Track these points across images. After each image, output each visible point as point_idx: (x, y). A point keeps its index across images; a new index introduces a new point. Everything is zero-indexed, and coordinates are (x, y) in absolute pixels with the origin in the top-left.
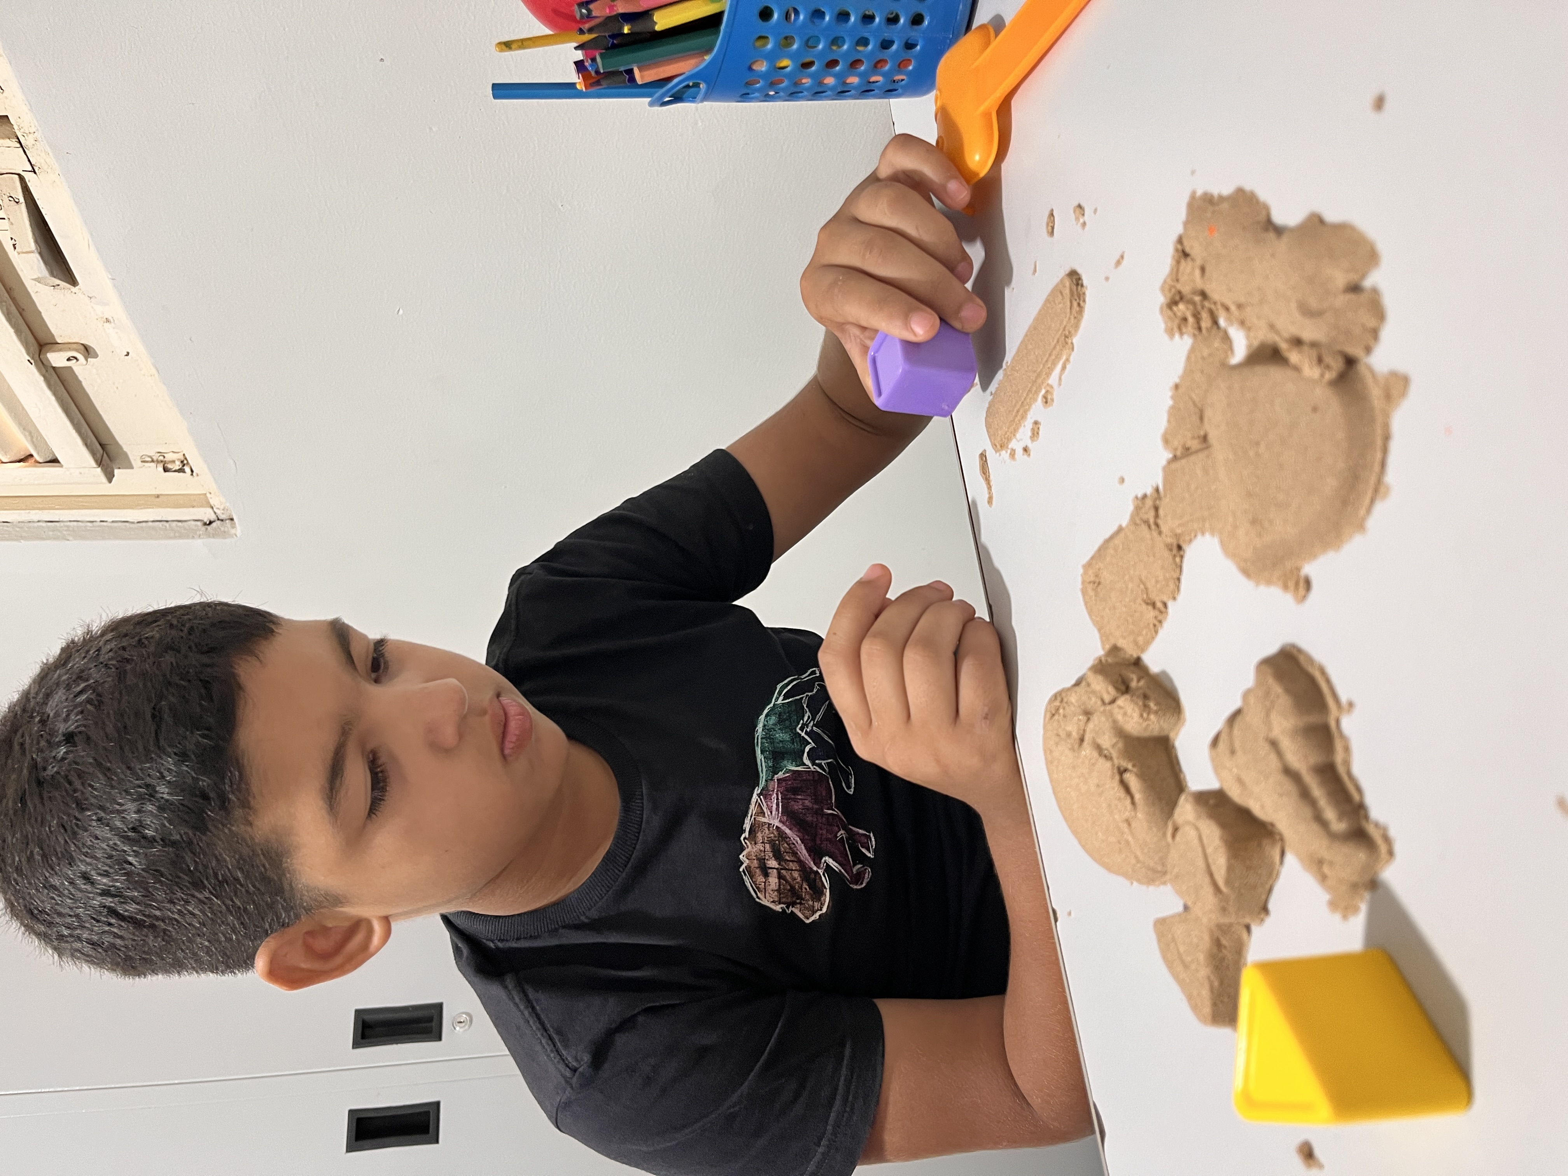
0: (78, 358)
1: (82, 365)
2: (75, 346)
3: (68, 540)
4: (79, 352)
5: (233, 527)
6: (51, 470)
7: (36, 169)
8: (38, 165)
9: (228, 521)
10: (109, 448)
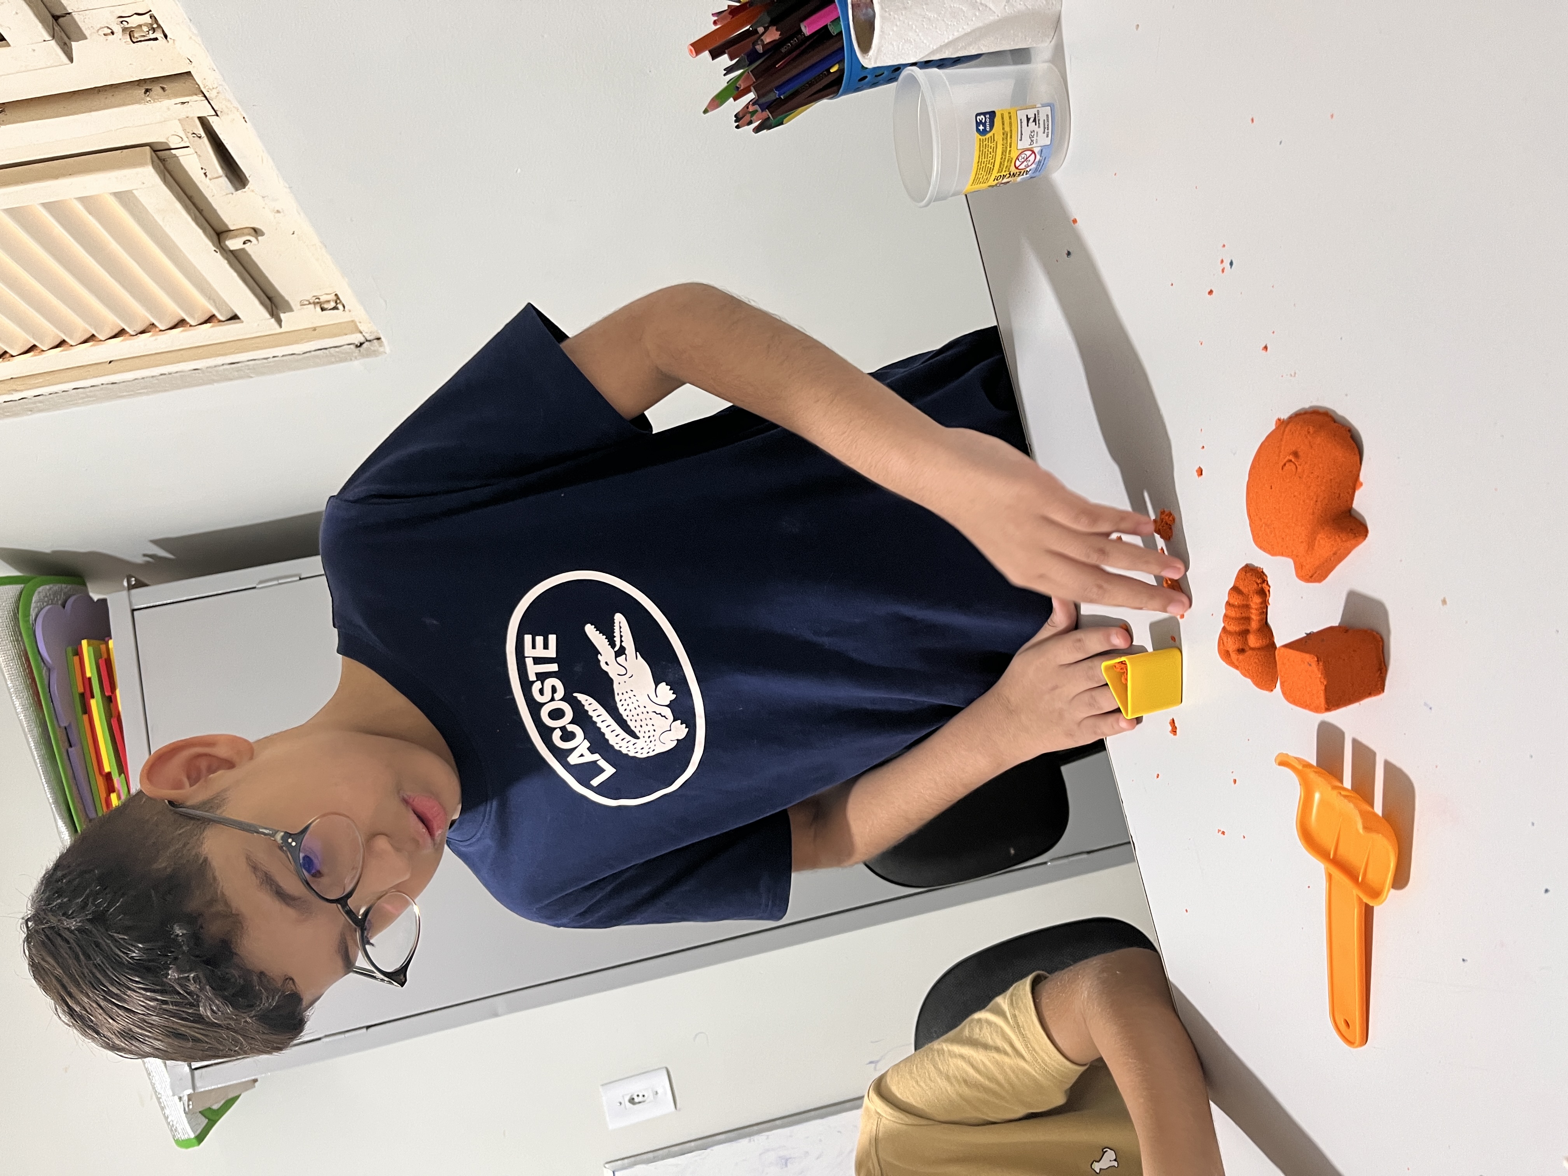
0: (250, 239)
1: (255, 245)
2: (246, 231)
3: (252, 377)
4: (253, 236)
5: (381, 346)
6: (233, 326)
7: (219, 113)
8: (221, 110)
9: (375, 341)
10: (274, 299)
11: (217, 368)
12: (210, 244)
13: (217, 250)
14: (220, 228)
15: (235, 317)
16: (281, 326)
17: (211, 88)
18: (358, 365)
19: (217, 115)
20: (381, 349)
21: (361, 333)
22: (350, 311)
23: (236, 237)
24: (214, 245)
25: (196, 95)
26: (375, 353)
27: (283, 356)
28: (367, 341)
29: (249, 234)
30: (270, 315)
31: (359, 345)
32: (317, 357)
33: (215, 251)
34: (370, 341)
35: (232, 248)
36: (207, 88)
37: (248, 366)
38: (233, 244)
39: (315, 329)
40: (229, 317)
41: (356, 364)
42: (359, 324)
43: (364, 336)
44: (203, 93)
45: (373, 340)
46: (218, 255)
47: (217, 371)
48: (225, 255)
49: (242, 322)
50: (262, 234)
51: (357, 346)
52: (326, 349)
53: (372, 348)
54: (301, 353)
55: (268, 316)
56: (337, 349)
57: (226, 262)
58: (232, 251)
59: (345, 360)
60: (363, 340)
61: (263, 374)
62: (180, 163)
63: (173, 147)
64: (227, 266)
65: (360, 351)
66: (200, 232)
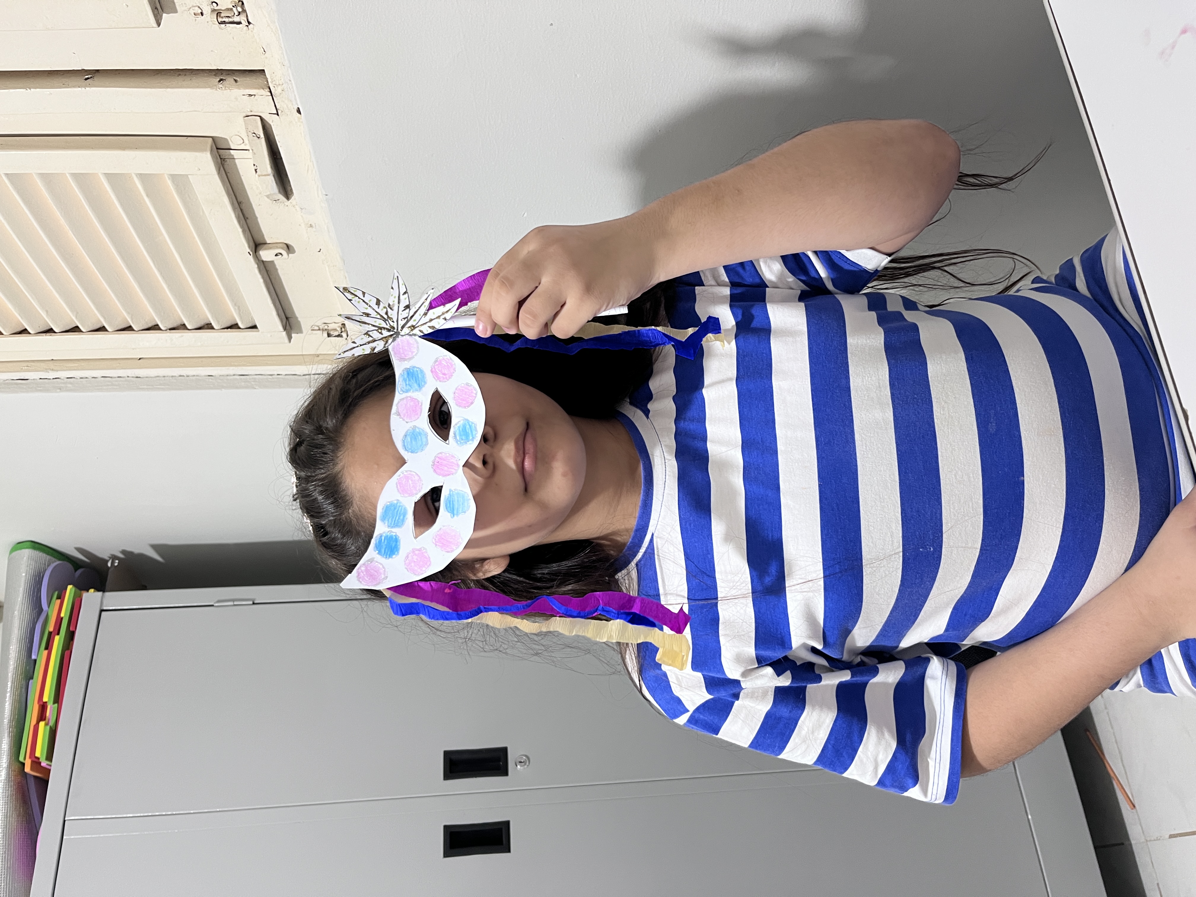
0: (283, 254)
1: (285, 259)
2: (280, 245)
3: (255, 388)
4: (285, 252)
6: (250, 335)
8: (282, 109)
10: (291, 319)
12: (246, 248)
13: (252, 256)
15: (254, 327)
16: (290, 342)
19: (278, 115)
23: (270, 248)
24: (249, 250)
25: (263, 89)
27: (285, 375)
29: (282, 248)
30: (283, 328)
32: (315, 380)
35: (264, 259)
37: (255, 379)
38: (266, 255)
39: (318, 354)
40: (248, 326)
44: (270, 88)
46: (252, 259)
48: (258, 263)
49: (259, 333)
50: (293, 252)
54: (302, 375)
57: (257, 268)
61: (265, 387)
62: (237, 166)
63: (233, 147)
64: (258, 275)
66: (241, 231)
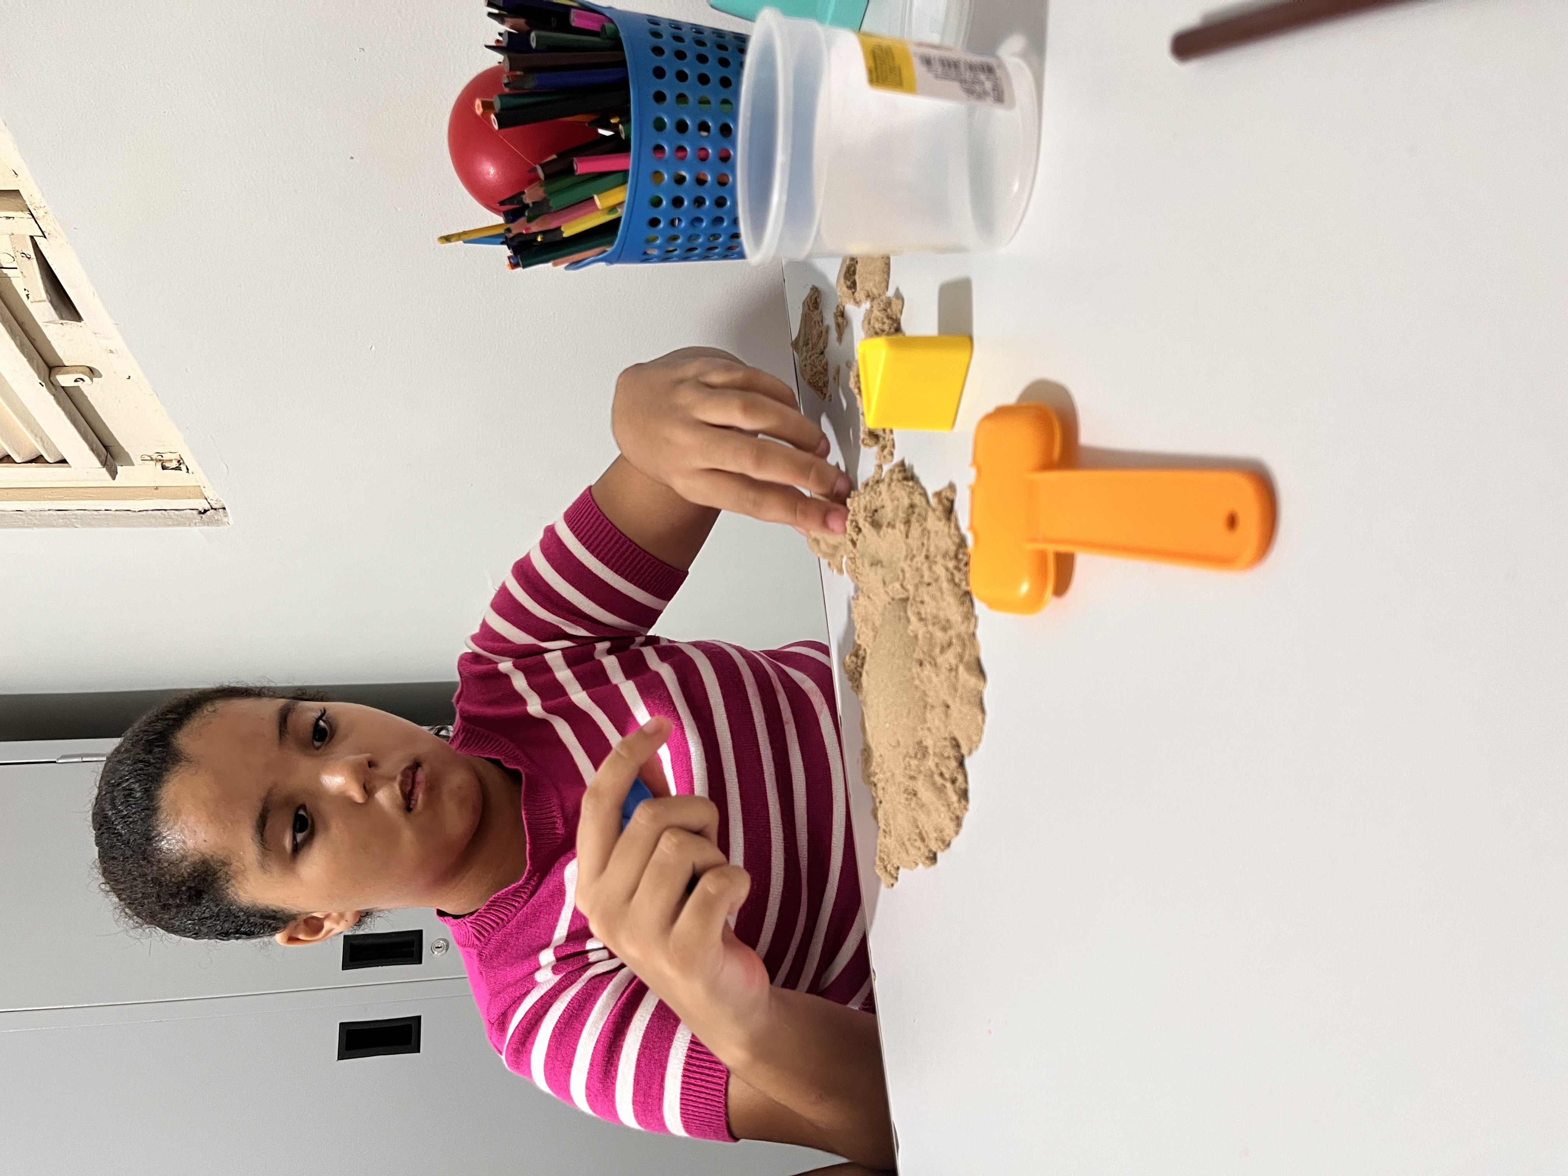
0: (84, 379)
1: (88, 384)
2: (81, 368)
3: (77, 528)
4: (85, 374)
5: (226, 516)
6: (61, 470)
7: (46, 235)
8: (48, 232)
9: (221, 510)
10: (112, 449)
11: (42, 513)
12: (36, 376)
13: (43, 384)
14: (53, 362)
15: (64, 461)
16: (114, 478)
17: (38, 206)
18: (197, 532)
19: (45, 237)
20: (225, 520)
21: (207, 499)
22: (193, 473)
23: (68, 373)
24: (40, 378)
25: (22, 211)
26: (218, 523)
27: (116, 510)
28: (212, 508)
29: (82, 373)
30: (101, 462)
31: (202, 511)
32: (154, 517)
33: (40, 383)
34: (215, 509)
35: (63, 385)
36: (33, 205)
37: (76, 515)
38: (65, 380)
39: (157, 488)
40: (57, 460)
41: (195, 529)
42: (203, 489)
43: (209, 503)
44: (30, 211)
45: (219, 509)
46: (44, 389)
47: (40, 516)
48: (54, 390)
49: (70, 467)
50: (100, 376)
51: (200, 513)
52: (165, 510)
53: (216, 518)
54: (137, 510)
55: (99, 465)
56: (177, 512)
57: (53, 397)
58: (63, 387)
59: (184, 525)
60: (207, 507)
61: (90, 525)
62: (12, 284)
63: (5, 267)
64: (54, 403)
65: (202, 517)
66: (24, 360)
